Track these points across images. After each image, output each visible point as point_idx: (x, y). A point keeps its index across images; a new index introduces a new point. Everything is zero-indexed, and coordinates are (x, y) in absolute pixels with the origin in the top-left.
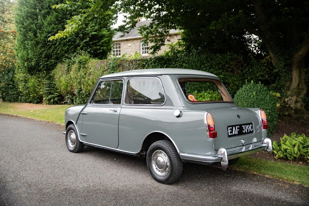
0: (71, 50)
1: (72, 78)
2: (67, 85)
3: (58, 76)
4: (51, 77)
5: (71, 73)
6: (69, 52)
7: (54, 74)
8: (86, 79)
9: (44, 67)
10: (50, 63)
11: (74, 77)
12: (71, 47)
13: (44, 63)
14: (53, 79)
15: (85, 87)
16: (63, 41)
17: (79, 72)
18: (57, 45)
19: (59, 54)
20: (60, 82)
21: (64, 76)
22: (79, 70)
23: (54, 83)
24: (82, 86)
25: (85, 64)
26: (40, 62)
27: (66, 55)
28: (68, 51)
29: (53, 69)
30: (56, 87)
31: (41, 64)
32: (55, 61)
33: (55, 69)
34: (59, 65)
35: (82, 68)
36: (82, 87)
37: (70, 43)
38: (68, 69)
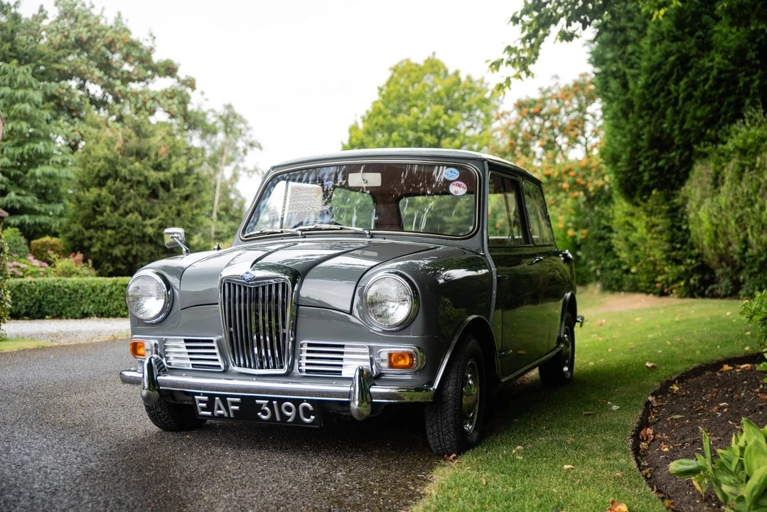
0: (725, 113)
1: (723, 207)
2: (716, 234)
3: (694, 205)
4: (679, 207)
5: (723, 189)
6: (721, 120)
7: (686, 199)
8: (757, 206)
9: (652, 178)
10: (667, 163)
11: (729, 203)
12: (726, 103)
13: (650, 164)
14: (682, 215)
15: (755, 235)
16: (701, 89)
17: (739, 184)
18: (680, 103)
19: (688, 131)
20: (700, 222)
21: (708, 201)
22: (741, 179)
23: (684, 227)
24: (749, 231)
25: (755, 155)
26: (640, 163)
27: (708, 131)
28: (719, 117)
29: (682, 183)
30: (690, 241)
31: (642, 168)
32: (681, 155)
33: (688, 182)
34: (698, 168)
35: (747, 170)
36: (750, 237)
37: (721, 91)
38: (716, 179)
